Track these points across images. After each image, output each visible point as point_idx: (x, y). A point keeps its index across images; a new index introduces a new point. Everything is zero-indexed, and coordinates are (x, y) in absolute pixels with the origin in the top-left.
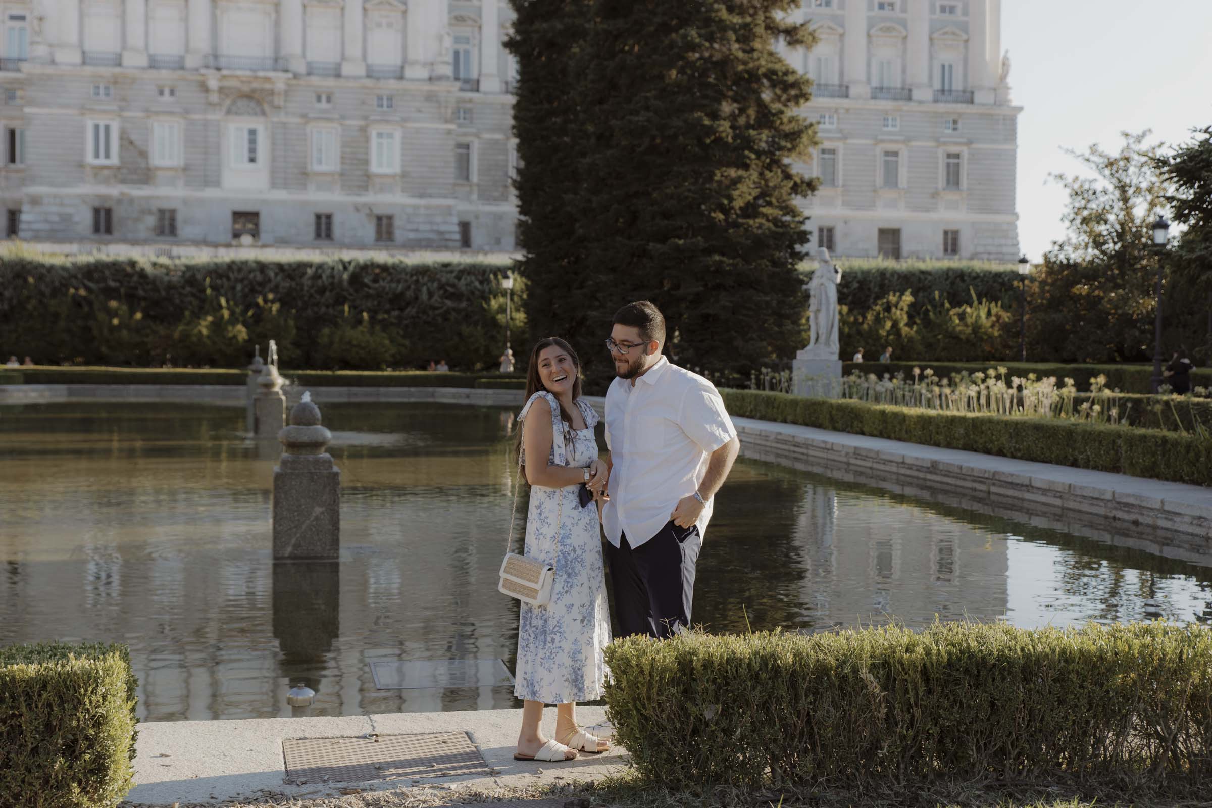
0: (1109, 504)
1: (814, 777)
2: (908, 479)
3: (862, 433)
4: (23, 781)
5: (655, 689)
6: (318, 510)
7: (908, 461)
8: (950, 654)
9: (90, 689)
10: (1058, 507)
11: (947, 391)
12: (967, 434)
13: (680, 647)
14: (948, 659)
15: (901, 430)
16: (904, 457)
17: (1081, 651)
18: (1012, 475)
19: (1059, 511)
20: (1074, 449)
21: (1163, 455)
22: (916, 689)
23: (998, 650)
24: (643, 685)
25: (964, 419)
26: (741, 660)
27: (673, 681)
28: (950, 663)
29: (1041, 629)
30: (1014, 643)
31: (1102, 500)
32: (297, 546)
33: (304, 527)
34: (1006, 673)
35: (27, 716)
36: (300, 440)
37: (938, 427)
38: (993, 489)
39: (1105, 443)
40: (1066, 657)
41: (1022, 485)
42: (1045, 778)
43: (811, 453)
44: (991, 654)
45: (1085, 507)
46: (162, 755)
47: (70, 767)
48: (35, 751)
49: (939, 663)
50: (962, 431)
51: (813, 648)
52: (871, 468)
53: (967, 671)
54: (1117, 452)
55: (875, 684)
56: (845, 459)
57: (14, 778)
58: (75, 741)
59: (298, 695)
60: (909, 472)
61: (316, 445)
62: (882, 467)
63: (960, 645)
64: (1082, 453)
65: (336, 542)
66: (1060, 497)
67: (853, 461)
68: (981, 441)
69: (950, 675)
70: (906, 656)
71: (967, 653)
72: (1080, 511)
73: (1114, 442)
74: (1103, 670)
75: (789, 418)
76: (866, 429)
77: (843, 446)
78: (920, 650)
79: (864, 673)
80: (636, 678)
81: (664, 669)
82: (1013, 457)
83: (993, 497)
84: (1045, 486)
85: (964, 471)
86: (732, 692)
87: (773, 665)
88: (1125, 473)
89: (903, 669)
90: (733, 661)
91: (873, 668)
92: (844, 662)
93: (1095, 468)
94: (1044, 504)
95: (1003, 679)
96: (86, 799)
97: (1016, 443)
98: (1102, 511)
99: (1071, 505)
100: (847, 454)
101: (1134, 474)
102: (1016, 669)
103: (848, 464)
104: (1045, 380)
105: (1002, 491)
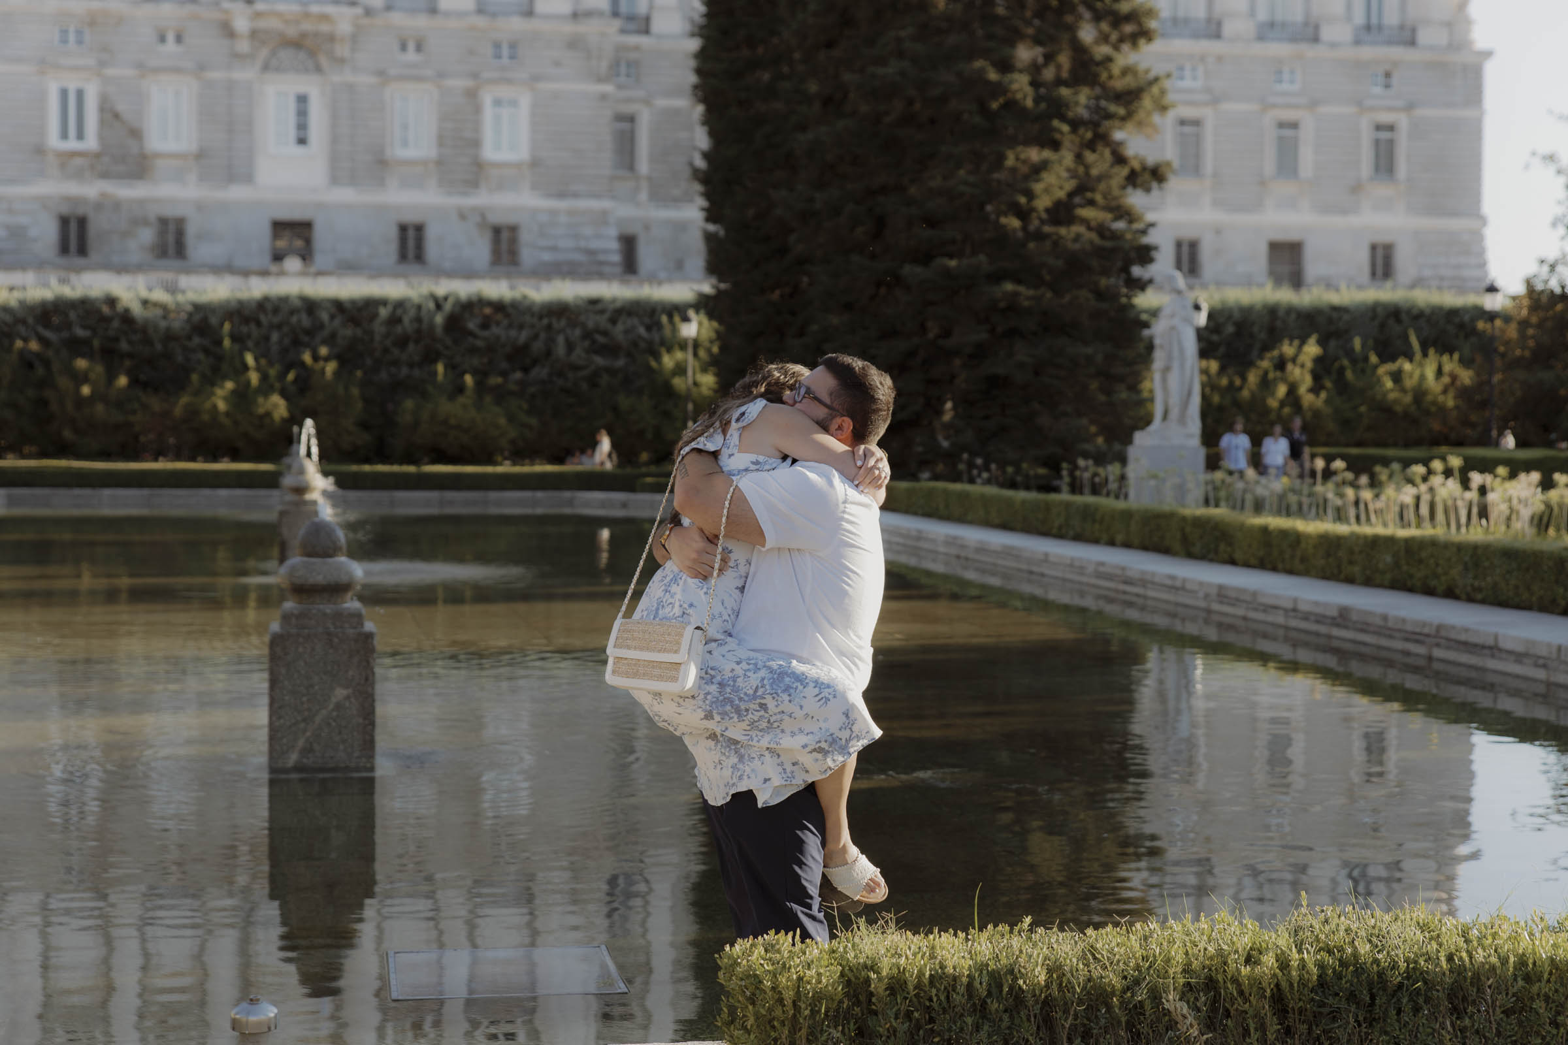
3: (1232, 562)
5: (804, 1032)
6: (340, 693)
7: (1303, 607)
8: (1321, 966)
10: (1541, 681)
11: (1367, 495)
12: (1397, 564)
13: (851, 955)
14: (1320, 976)
15: (1293, 557)
16: (1295, 600)
18: (1467, 630)
19: (1542, 689)
22: (1262, 1028)
23: (1407, 961)
24: (783, 1023)
25: (1391, 540)
26: (955, 978)
27: (838, 1016)
28: (1322, 982)
29: (1485, 919)
30: (1435, 946)
32: (307, 751)
33: (318, 719)
34: (1421, 1000)
36: (311, 581)
37: (1351, 552)
38: (1438, 653)
40: (1527, 971)
41: (1483, 647)
43: (1151, 593)
44: (1394, 966)
49: (1302, 982)
50: (1389, 559)
51: (1083, 957)
52: (1245, 618)
53: (1352, 997)
55: (1190, 1020)
56: (1203, 604)
59: (248, 1013)
60: (1304, 625)
61: (338, 589)
62: (1260, 616)
63: (1341, 950)
65: (369, 745)
66: (1544, 666)
67: (1216, 607)
68: (1419, 575)
69: (1322, 1004)
70: (1245, 971)
71: (1353, 965)
75: (1119, 538)
76: (1238, 555)
77: (1201, 584)
78: (1269, 960)
79: (1172, 1001)
80: (770, 1010)
81: (819, 997)
82: (1470, 600)
83: (1436, 666)
84: (1520, 648)
85: (1390, 624)
87: (1011, 988)
89: (1241, 993)
90: (942, 981)
91: (1188, 991)
92: (1137, 982)
94: (1517, 676)
95: (1417, 1010)
97: (1475, 578)
99: (1561, 678)
100: (1207, 596)
102: (1440, 994)
103: (1209, 611)
104: (1523, 476)
105: (1451, 655)
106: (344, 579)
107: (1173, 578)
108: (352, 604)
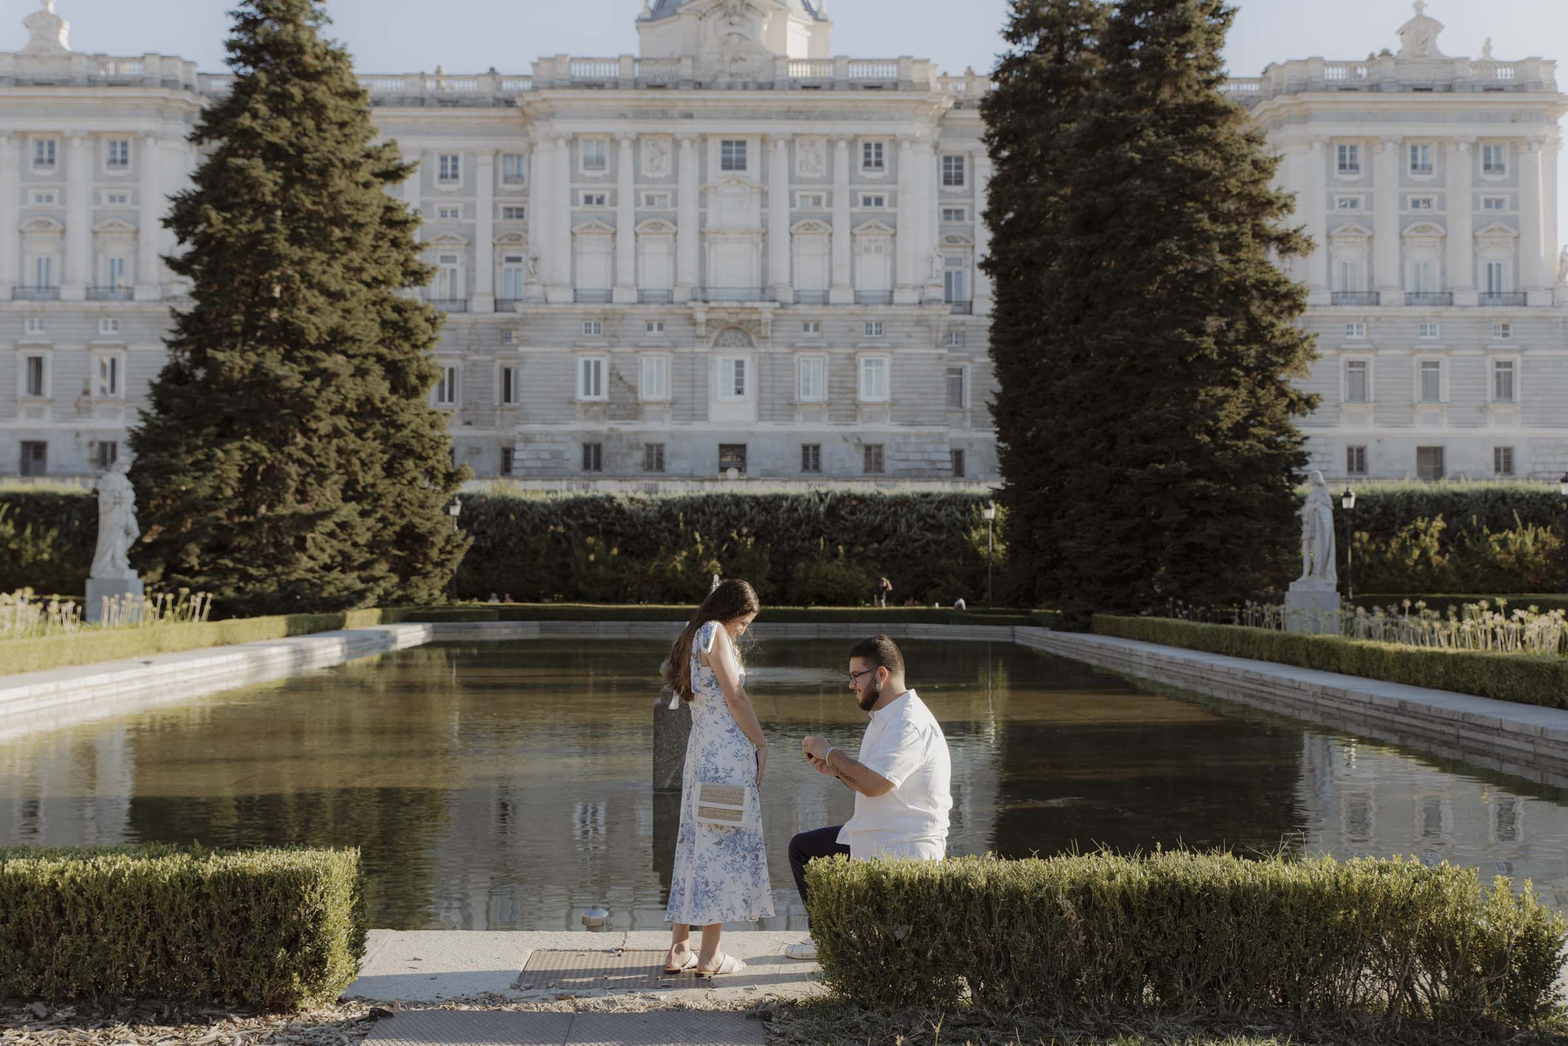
1: (1011, 1003)
2: (1376, 721)
3: (1340, 672)
4: (252, 970)
5: (844, 907)
7: (1376, 701)
8: (1152, 883)
9: (309, 887)
10: (1531, 753)
11: (1437, 625)
12: (1447, 673)
14: (1151, 888)
15: (1379, 667)
16: (1371, 696)
17: (1296, 884)
18: (1482, 717)
19: (1531, 758)
20: (1560, 689)
22: (1115, 916)
23: (1203, 881)
24: (833, 902)
25: (1443, 655)
28: (1152, 891)
34: (1212, 904)
35: (256, 909)
37: (1418, 665)
38: (1463, 733)
41: (1493, 729)
43: (1278, 692)
44: (1196, 884)
46: (415, 959)
47: (291, 957)
48: (262, 944)
49: (1140, 891)
50: (1441, 669)
51: (1011, 875)
52: (1338, 709)
53: (1170, 901)
55: (1071, 910)
56: (1311, 699)
57: (243, 965)
58: (297, 935)
59: (591, 914)
60: (1376, 714)
62: (1349, 708)
66: (1532, 742)
67: (1320, 701)
68: (1462, 680)
69: (1151, 904)
71: (1174, 883)
72: (1553, 758)
74: (1320, 904)
75: (1266, 654)
76: (1343, 667)
77: (1310, 685)
78: (1121, 879)
79: (1061, 899)
81: (852, 887)
82: (1497, 697)
83: (1463, 742)
84: (1516, 730)
85: (1432, 713)
86: (924, 913)
87: (965, 888)
89: (1103, 896)
91: (1071, 894)
92: (1040, 888)
94: (1515, 749)
95: (1209, 910)
96: (306, 988)
97: (1499, 682)
99: (1543, 750)
102: (1223, 901)
103: (1316, 704)
104: (1552, 612)
105: (1472, 734)
107: (1292, 681)
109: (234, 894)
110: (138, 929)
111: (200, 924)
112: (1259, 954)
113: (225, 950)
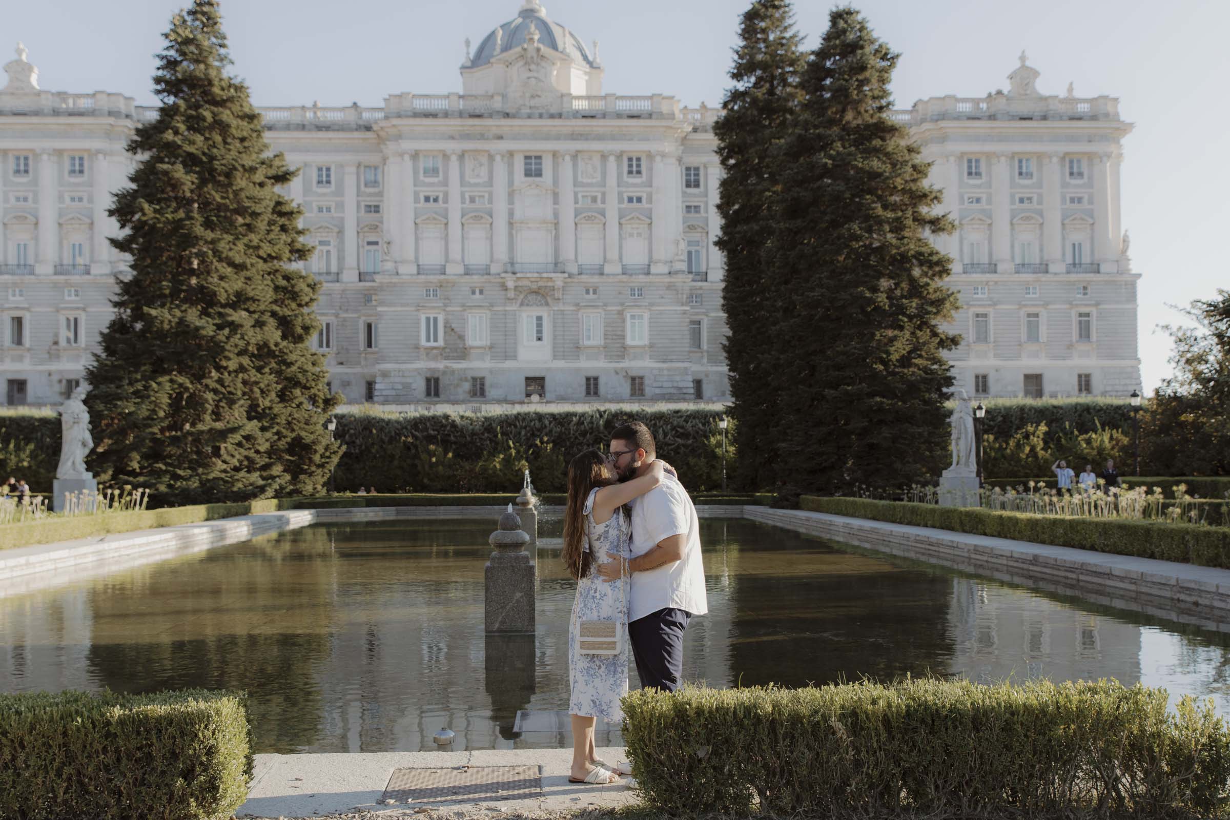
0: (1174, 589)
1: (793, 808)
2: (1016, 570)
3: (985, 534)
5: (655, 732)
6: (518, 595)
7: (1015, 555)
8: (908, 706)
9: (203, 726)
10: (1133, 591)
11: (1055, 499)
12: (1066, 534)
14: (907, 711)
15: (1015, 531)
16: (1012, 552)
17: (1024, 704)
18: (1096, 566)
19: (1134, 595)
20: (1151, 544)
21: (1224, 548)
22: (878, 735)
23: (951, 704)
24: (645, 729)
26: (728, 709)
27: (671, 726)
28: (908, 713)
30: (966, 697)
31: (1168, 585)
32: (502, 623)
33: (508, 607)
34: (957, 723)
35: (157, 745)
36: (505, 542)
37: (1043, 527)
38: (1082, 577)
39: (1176, 538)
40: (1012, 710)
41: (1104, 574)
42: (998, 813)
43: (941, 550)
44: (944, 706)
45: (1155, 591)
46: (297, 779)
47: (189, 784)
48: (163, 774)
49: (898, 713)
50: (1062, 531)
51: (792, 701)
52: (987, 561)
53: (923, 721)
54: (1186, 546)
55: (842, 731)
56: (966, 555)
57: (147, 793)
58: (193, 766)
60: (1015, 564)
61: (518, 545)
62: (995, 560)
64: (1157, 547)
65: (532, 619)
66: (1135, 583)
67: (973, 556)
68: (1077, 539)
69: (908, 724)
71: (925, 706)
72: (1151, 595)
73: (1183, 538)
74: (1044, 721)
75: (929, 523)
76: (987, 531)
77: (965, 544)
78: (883, 703)
79: (834, 722)
80: (640, 723)
81: (662, 715)
82: (1103, 551)
83: (1081, 584)
84: (1123, 575)
85: (1058, 563)
86: (721, 735)
87: (755, 714)
88: (1193, 563)
89: (867, 717)
90: (722, 710)
91: (842, 717)
92: (816, 712)
93: (1169, 559)
94: (1121, 589)
95: (955, 728)
96: (201, 811)
97: (1105, 540)
98: (1168, 594)
99: (1144, 589)
100: (969, 550)
101: (1201, 564)
102: (967, 720)
103: (970, 558)
104: (1137, 489)
105: (1088, 578)
106: (520, 541)
107: (952, 542)
108: (524, 552)
109: (138, 733)
110: (56, 764)
111: (110, 759)
112: (996, 763)
113: (131, 781)
